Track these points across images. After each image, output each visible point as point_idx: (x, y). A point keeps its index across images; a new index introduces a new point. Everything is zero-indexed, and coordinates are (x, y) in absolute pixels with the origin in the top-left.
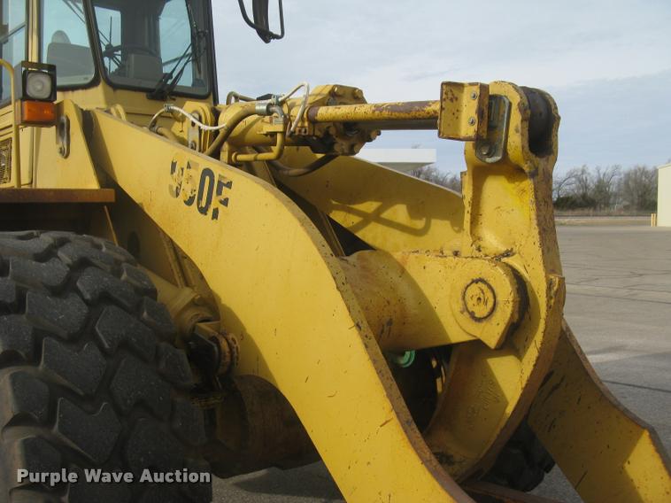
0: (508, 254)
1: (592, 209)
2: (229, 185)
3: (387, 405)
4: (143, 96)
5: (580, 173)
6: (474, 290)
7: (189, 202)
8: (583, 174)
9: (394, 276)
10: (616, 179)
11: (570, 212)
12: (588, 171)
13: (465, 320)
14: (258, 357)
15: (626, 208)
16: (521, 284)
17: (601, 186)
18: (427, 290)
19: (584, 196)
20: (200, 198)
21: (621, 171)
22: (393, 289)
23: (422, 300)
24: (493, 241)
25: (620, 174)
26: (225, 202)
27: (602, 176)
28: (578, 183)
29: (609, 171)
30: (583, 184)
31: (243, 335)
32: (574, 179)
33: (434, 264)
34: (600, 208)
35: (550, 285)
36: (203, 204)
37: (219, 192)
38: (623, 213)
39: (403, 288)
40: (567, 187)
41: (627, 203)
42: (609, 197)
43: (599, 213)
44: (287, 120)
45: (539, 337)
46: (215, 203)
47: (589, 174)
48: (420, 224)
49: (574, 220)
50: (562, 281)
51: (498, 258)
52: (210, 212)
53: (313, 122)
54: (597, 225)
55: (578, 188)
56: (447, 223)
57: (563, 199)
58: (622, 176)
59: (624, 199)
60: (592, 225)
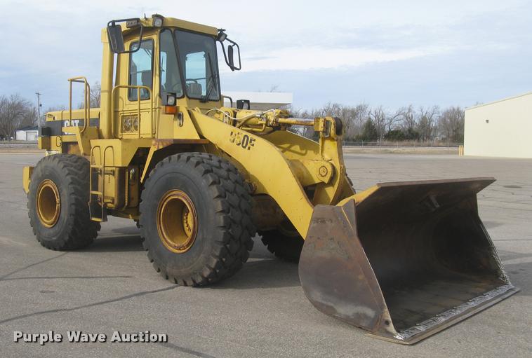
0: (331, 160)
1: (416, 140)
2: (255, 140)
3: (302, 194)
4: (198, 101)
5: (407, 111)
6: (322, 169)
7: (239, 144)
8: (409, 112)
9: (300, 166)
10: (435, 117)
11: (397, 143)
12: (413, 109)
13: (319, 177)
14: (264, 188)
15: (444, 140)
16: (334, 168)
17: (425, 122)
18: (309, 170)
19: (410, 130)
20: (243, 143)
21: (440, 110)
22: (300, 169)
23: (308, 172)
24: (327, 157)
25: (439, 113)
26: (253, 145)
27: (424, 114)
28: (405, 120)
29: (430, 111)
30: (409, 120)
31: (258, 182)
32: (402, 116)
33: (311, 163)
34: (423, 139)
35: (341, 167)
36: (244, 145)
37: (251, 142)
38: (441, 144)
39: (303, 170)
40: (397, 123)
41: (444, 137)
42: (430, 131)
43: (422, 143)
44: (268, 121)
45: (338, 181)
46: (249, 145)
47: (414, 112)
48: (304, 152)
49: (401, 149)
50: (344, 167)
51: (328, 161)
52: (247, 148)
53: (277, 122)
54: (419, 153)
55: (406, 123)
56: (312, 152)
57: (393, 132)
58: (441, 115)
59: (442, 133)
60: (415, 153)
